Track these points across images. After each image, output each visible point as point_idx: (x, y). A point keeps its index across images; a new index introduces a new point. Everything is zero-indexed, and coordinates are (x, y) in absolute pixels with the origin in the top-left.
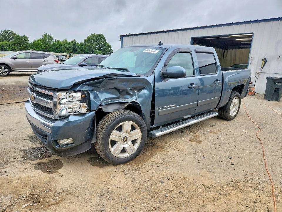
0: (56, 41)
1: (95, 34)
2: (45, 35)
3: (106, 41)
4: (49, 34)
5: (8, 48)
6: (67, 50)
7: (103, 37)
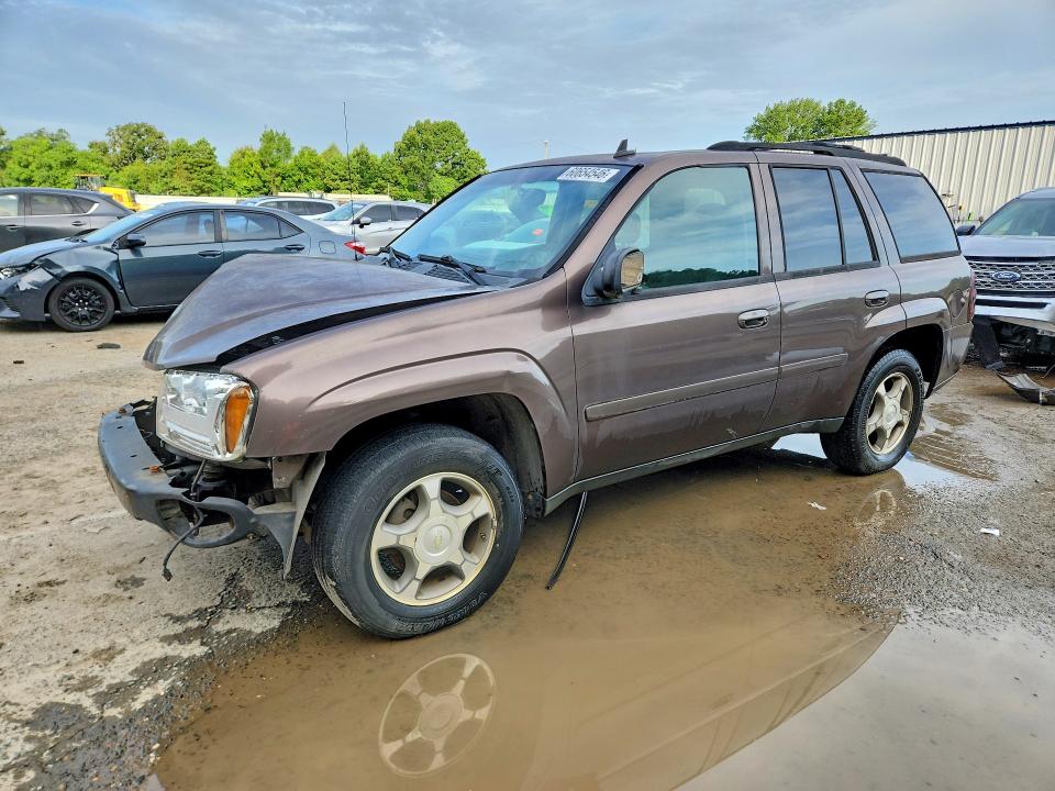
0: (302, 154)
1: (428, 122)
2: (269, 138)
3: (468, 145)
4: (281, 132)
5: (152, 187)
6: (342, 181)
7: (459, 130)
